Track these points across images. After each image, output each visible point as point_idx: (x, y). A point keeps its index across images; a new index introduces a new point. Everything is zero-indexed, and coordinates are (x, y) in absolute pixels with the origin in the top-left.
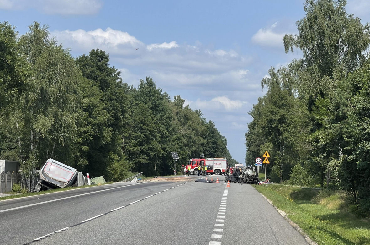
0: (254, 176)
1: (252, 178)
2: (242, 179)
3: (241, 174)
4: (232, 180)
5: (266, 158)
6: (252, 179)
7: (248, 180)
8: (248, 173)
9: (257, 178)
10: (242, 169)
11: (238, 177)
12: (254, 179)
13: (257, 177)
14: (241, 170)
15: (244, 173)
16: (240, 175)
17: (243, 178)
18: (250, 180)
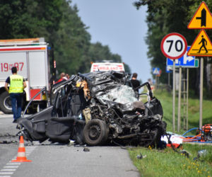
0: (142, 111)
1: (135, 121)
2: (93, 125)
3: (85, 104)
4: (47, 134)
5: (203, 33)
6: (136, 127)
7: (118, 130)
8: (118, 101)
9: (158, 121)
10: (90, 86)
11: (72, 121)
12: (143, 127)
13: (157, 117)
14: (85, 90)
15: (97, 101)
16: (82, 108)
17: (97, 124)
18: (126, 131)
